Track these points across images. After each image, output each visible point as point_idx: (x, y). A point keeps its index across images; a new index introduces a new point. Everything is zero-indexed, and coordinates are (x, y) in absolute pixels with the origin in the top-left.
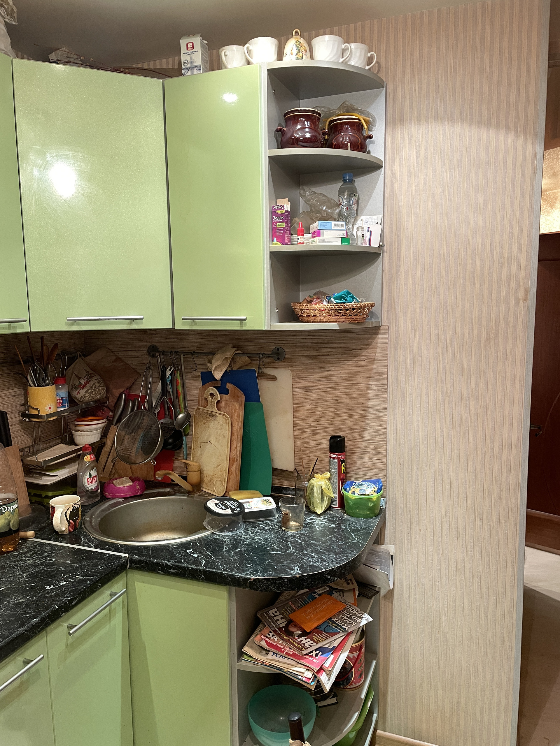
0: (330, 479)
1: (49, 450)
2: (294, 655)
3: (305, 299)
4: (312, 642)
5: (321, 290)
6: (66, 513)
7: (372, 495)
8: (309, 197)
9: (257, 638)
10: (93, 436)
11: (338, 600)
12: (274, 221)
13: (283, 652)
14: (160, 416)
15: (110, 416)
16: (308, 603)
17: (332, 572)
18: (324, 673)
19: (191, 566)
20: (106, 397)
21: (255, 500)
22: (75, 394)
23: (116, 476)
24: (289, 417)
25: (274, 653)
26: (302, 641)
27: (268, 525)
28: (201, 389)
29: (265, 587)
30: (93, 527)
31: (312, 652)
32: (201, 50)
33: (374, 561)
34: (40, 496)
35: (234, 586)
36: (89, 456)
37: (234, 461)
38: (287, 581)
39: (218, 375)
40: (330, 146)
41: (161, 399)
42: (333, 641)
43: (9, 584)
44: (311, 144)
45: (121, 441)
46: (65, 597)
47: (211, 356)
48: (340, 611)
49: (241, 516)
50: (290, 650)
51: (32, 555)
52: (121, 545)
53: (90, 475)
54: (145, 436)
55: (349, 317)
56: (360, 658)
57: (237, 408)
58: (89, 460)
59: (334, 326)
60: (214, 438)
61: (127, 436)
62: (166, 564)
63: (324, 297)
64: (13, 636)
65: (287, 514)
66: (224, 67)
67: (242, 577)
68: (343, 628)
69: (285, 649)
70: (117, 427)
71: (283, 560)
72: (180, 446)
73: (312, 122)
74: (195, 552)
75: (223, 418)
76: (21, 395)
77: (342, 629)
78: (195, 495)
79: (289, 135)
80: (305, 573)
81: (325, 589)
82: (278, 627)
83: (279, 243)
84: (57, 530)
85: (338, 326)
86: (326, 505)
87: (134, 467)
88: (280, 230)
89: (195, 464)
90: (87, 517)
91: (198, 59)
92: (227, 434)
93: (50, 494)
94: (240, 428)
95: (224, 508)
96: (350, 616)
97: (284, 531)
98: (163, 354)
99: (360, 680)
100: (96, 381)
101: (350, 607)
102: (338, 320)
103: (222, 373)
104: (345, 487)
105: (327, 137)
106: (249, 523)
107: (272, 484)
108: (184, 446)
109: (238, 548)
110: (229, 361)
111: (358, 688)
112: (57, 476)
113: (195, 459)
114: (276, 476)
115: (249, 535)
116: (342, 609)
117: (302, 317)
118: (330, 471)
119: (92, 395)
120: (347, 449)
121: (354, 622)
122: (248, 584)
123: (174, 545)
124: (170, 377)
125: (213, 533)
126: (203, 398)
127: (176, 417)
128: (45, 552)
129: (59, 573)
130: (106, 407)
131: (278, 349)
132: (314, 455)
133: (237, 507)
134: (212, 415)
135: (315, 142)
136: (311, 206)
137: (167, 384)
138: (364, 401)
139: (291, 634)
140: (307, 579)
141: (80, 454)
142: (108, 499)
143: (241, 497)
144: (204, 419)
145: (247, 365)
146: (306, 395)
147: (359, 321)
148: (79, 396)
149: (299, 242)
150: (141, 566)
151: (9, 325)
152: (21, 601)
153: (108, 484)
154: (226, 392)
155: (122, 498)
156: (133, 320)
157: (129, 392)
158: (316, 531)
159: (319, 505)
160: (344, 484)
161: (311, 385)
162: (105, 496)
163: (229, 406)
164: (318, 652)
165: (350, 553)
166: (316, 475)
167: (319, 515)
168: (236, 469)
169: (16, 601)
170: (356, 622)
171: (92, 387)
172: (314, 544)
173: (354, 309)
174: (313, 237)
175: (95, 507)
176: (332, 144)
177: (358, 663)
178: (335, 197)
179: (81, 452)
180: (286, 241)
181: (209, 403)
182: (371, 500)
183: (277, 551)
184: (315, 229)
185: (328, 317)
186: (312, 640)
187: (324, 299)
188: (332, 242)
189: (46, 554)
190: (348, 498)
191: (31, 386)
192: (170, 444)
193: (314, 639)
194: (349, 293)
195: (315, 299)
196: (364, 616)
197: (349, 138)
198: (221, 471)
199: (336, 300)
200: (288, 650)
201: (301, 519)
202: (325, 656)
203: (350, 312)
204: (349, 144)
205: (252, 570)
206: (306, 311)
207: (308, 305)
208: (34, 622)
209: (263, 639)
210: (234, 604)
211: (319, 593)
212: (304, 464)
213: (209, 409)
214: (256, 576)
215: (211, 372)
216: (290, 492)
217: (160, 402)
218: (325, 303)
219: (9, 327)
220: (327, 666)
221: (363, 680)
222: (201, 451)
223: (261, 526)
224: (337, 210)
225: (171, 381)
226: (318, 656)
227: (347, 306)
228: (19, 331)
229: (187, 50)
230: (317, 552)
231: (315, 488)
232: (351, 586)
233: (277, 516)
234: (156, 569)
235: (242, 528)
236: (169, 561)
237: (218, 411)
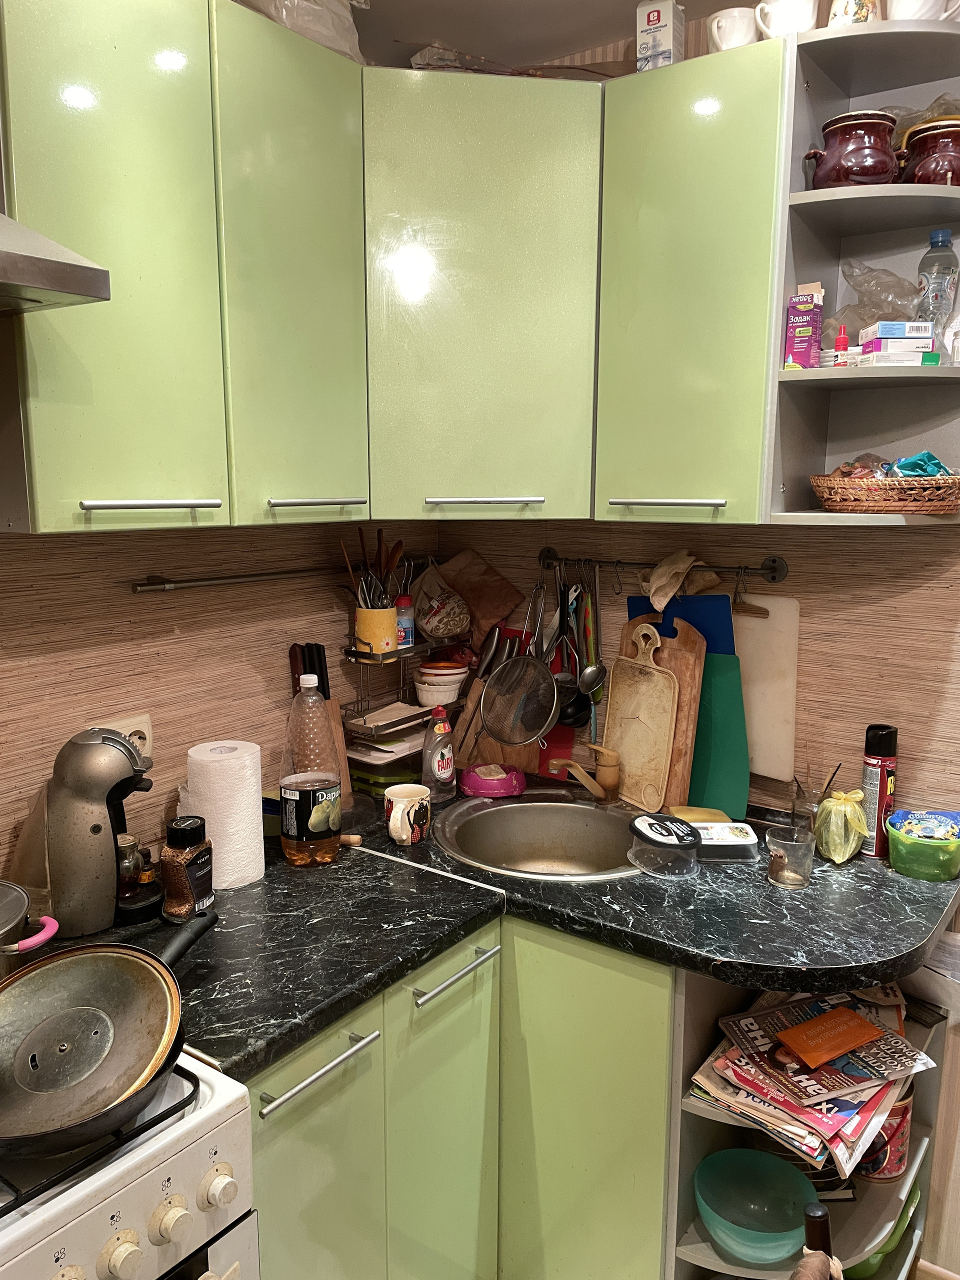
0: (861, 803)
1: (381, 710)
2: (785, 1103)
3: (839, 468)
4: (821, 1087)
5: (872, 451)
6: (408, 813)
7: (946, 839)
8: (860, 278)
9: (717, 1063)
10: (448, 693)
11: (868, 1020)
12: (790, 325)
13: (766, 1095)
14: (557, 666)
15: (473, 663)
16: (812, 1017)
17: (868, 970)
18: (842, 1144)
19: (610, 925)
20: (470, 631)
21: (717, 826)
22: (423, 623)
23: (479, 761)
24: (790, 684)
25: (749, 1094)
26: (801, 1081)
27: (742, 871)
28: (627, 626)
29: (741, 979)
30: (447, 839)
31: (820, 1104)
32: (674, 23)
33: (940, 962)
34: (366, 781)
35: (684, 967)
36: (442, 725)
37: (680, 755)
38: (783, 974)
39: (660, 603)
40: (911, 180)
41: (557, 640)
42: (860, 1091)
43: (328, 913)
44: (874, 178)
45: (490, 705)
46: (412, 946)
47: (648, 570)
48: (872, 1042)
49: (694, 851)
50: (779, 1094)
51: (358, 872)
52: (494, 874)
53: (443, 755)
54: (528, 699)
55: (928, 504)
56: (901, 1130)
57: (692, 661)
58: (442, 731)
59: (897, 520)
60: (646, 712)
61: (499, 697)
62: (569, 915)
63: (878, 465)
64: (338, 995)
65: (781, 857)
66: (714, 50)
67: (700, 955)
68: (878, 1071)
69: (768, 1091)
70: (485, 681)
71: (774, 936)
72: (583, 722)
73: (877, 136)
74: (615, 900)
75: (665, 678)
76: (344, 620)
77: (877, 1074)
78: (609, 806)
79: (831, 163)
80: (817, 964)
81: (843, 998)
82: (756, 1050)
83: (797, 365)
84: (395, 838)
85: (903, 519)
86: (852, 850)
87: (508, 749)
88: (801, 342)
89: (610, 753)
90: (437, 823)
91: (666, 40)
92: (670, 705)
93: (382, 780)
94: (695, 698)
95: (664, 832)
96: (892, 1053)
97: (773, 886)
98: (565, 564)
99: (900, 1168)
100: (456, 605)
101: (891, 1037)
102: (904, 509)
103: (667, 600)
104: (893, 822)
105: (903, 163)
106: (708, 864)
107: (749, 801)
108: (592, 721)
109: (690, 905)
110: (681, 580)
111: (893, 1180)
112: (392, 752)
113: (611, 744)
114: (754, 788)
115: (709, 885)
116: (878, 1037)
117: (829, 503)
118: (863, 789)
119: (449, 627)
120: (900, 752)
121: (899, 1065)
122: (710, 969)
123: (578, 885)
124: (575, 602)
125: (644, 873)
126: (630, 641)
127: (582, 671)
128: (379, 870)
129: (401, 906)
130: (468, 648)
131: (774, 561)
132: (831, 758)
133: (687, 835)
134: (644, 672)
135: (881, 173)
136: (862, 294)
137: (569, 615)
138: (941, 664)
139: (781, 1067)
140: (820, 975)
141: (428, 721)
142: (468, 797)
143: (695, 818)
144: (630, 678)
145: (712, 588)
146: (824, 647)
147: (947, 512)
148: (428, 628)
149: (837, 362)
150: (526, 912)
151: (341, 508)
152: (347, 942)
153: (469, 772)
154: (673, 633)
155: (489, 798)
156: (527, 503)
157: (505, 626)
158: (833, 892)
159: (839, 847)
160: (890, 815)
161: (836, 628)
162: (463, 793)
163: (676, 659)
164: (831, 1106)
165: (904, 941)
166: (835, 794)
167: (838, 866)
168: (684, 768)
169: (341, 941)
170: (903, 1064)
171: (448, 614)
172: (830, 915)
173: (939, 489)
174: (864, 353)
175: (448, 808)
176: (915, 175)
177: (898, 1138)
178: (911, 276)
179: (430, 717)
180: (812, 361)
181: (640, 651)
182: (944, 848)
183: (762, 919)
184: (871, 337)
185: (884, 503)
186: (819, 1082)
187: (877, 467)
188: (902, 361)
189: (379, 874)
190: (897, 841)
191: (360, 607)
192: (569, 716)
193: (824, 1082)
194: (931, 457)
195: (857, 468)
196: (919, 1057)
197: (950, 162)
198: (656, 771)
199: (904, 471)
200: (774, 1093)
201: (804, 869)
202: (846, 1116)
203: (931, 494)
204: (950, 175)
205: (718, 946)
206: (840, 490)
207: (846, 479)
208: (369, 978)
209: (729, 1067)
210: (682, 999)
211: (832, 1003)
212: (811, 771)
213: (640, 661)
214: (727, 957)
215: (649, 598)
216: (781, 819)
217: (556, 645)
218: (879, 476)
219: (341, 512)
220: (849, 1134)
221: (904, 1168)
222: (622, 733)
223: (730, 871)
224: (916, 301)
225: (576, 611)
226: (832, 1112)
227: (926, 483)
228: (354, 518)
229: (648, 24)
230: (837, 930)
231: (833, 816)
232: (892, 1000)
233: (759, 858)
234: (551, 920)
235: (695, 871)
236: (572, 911)
237: (655, 666)
